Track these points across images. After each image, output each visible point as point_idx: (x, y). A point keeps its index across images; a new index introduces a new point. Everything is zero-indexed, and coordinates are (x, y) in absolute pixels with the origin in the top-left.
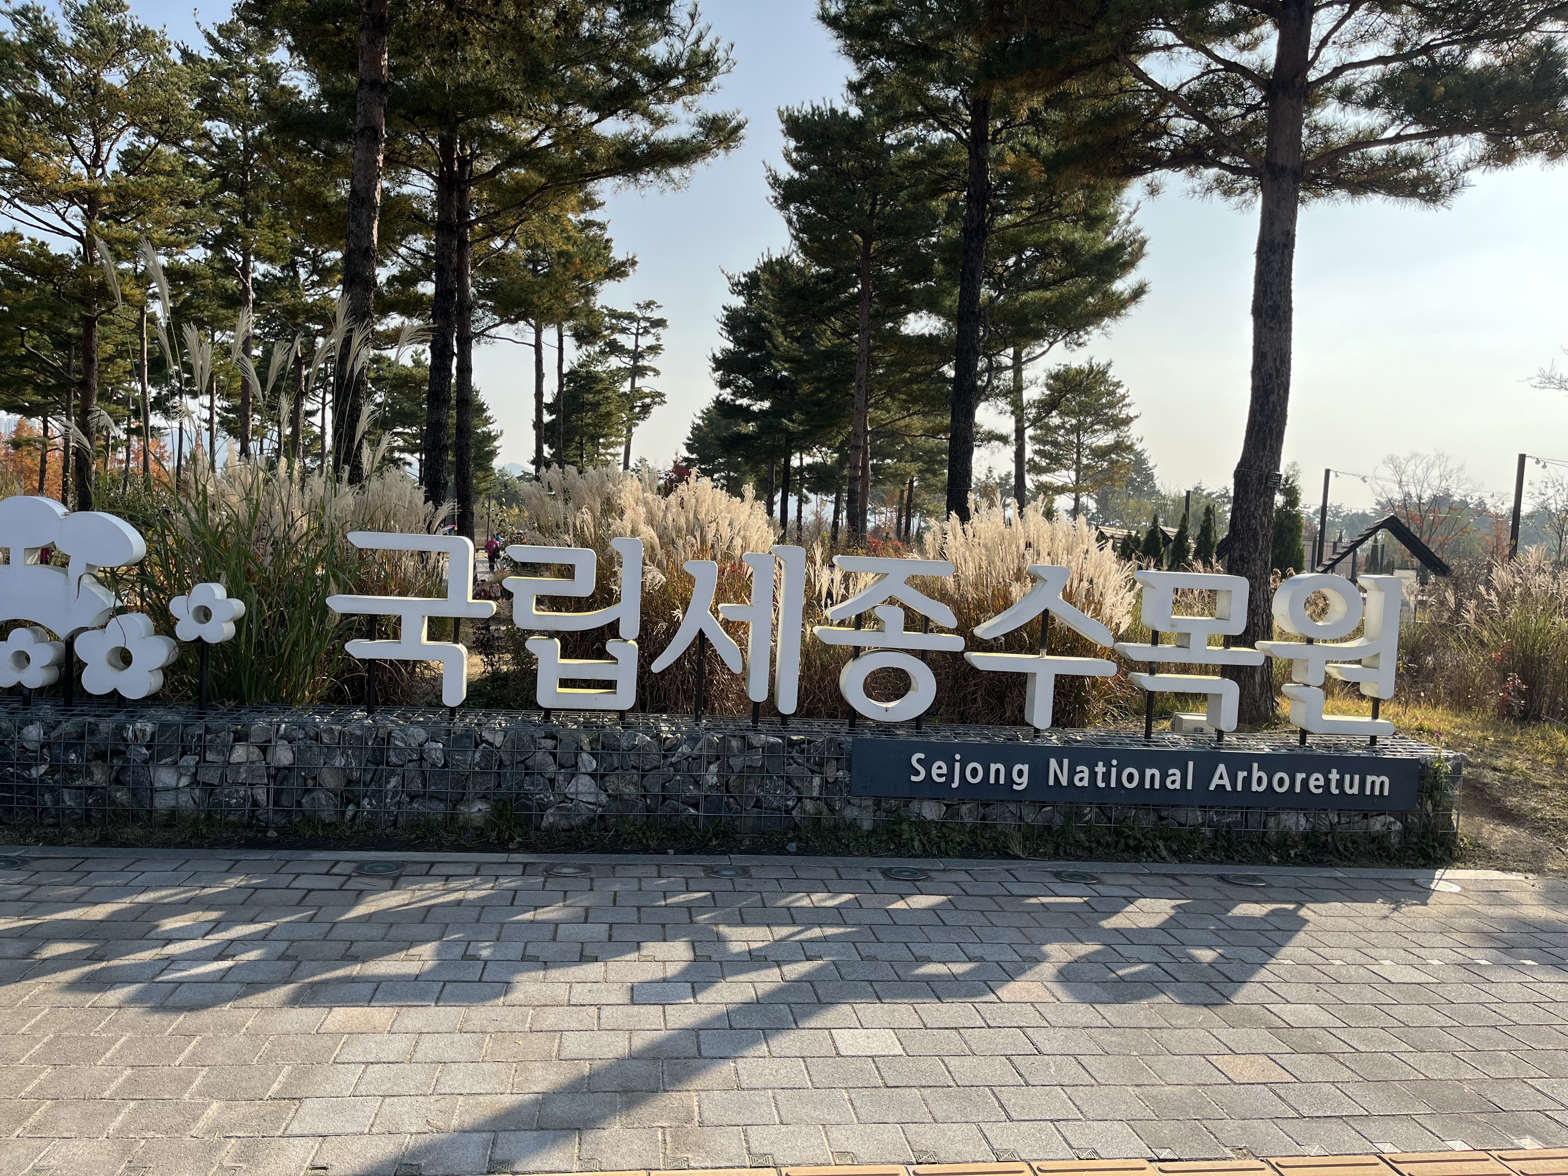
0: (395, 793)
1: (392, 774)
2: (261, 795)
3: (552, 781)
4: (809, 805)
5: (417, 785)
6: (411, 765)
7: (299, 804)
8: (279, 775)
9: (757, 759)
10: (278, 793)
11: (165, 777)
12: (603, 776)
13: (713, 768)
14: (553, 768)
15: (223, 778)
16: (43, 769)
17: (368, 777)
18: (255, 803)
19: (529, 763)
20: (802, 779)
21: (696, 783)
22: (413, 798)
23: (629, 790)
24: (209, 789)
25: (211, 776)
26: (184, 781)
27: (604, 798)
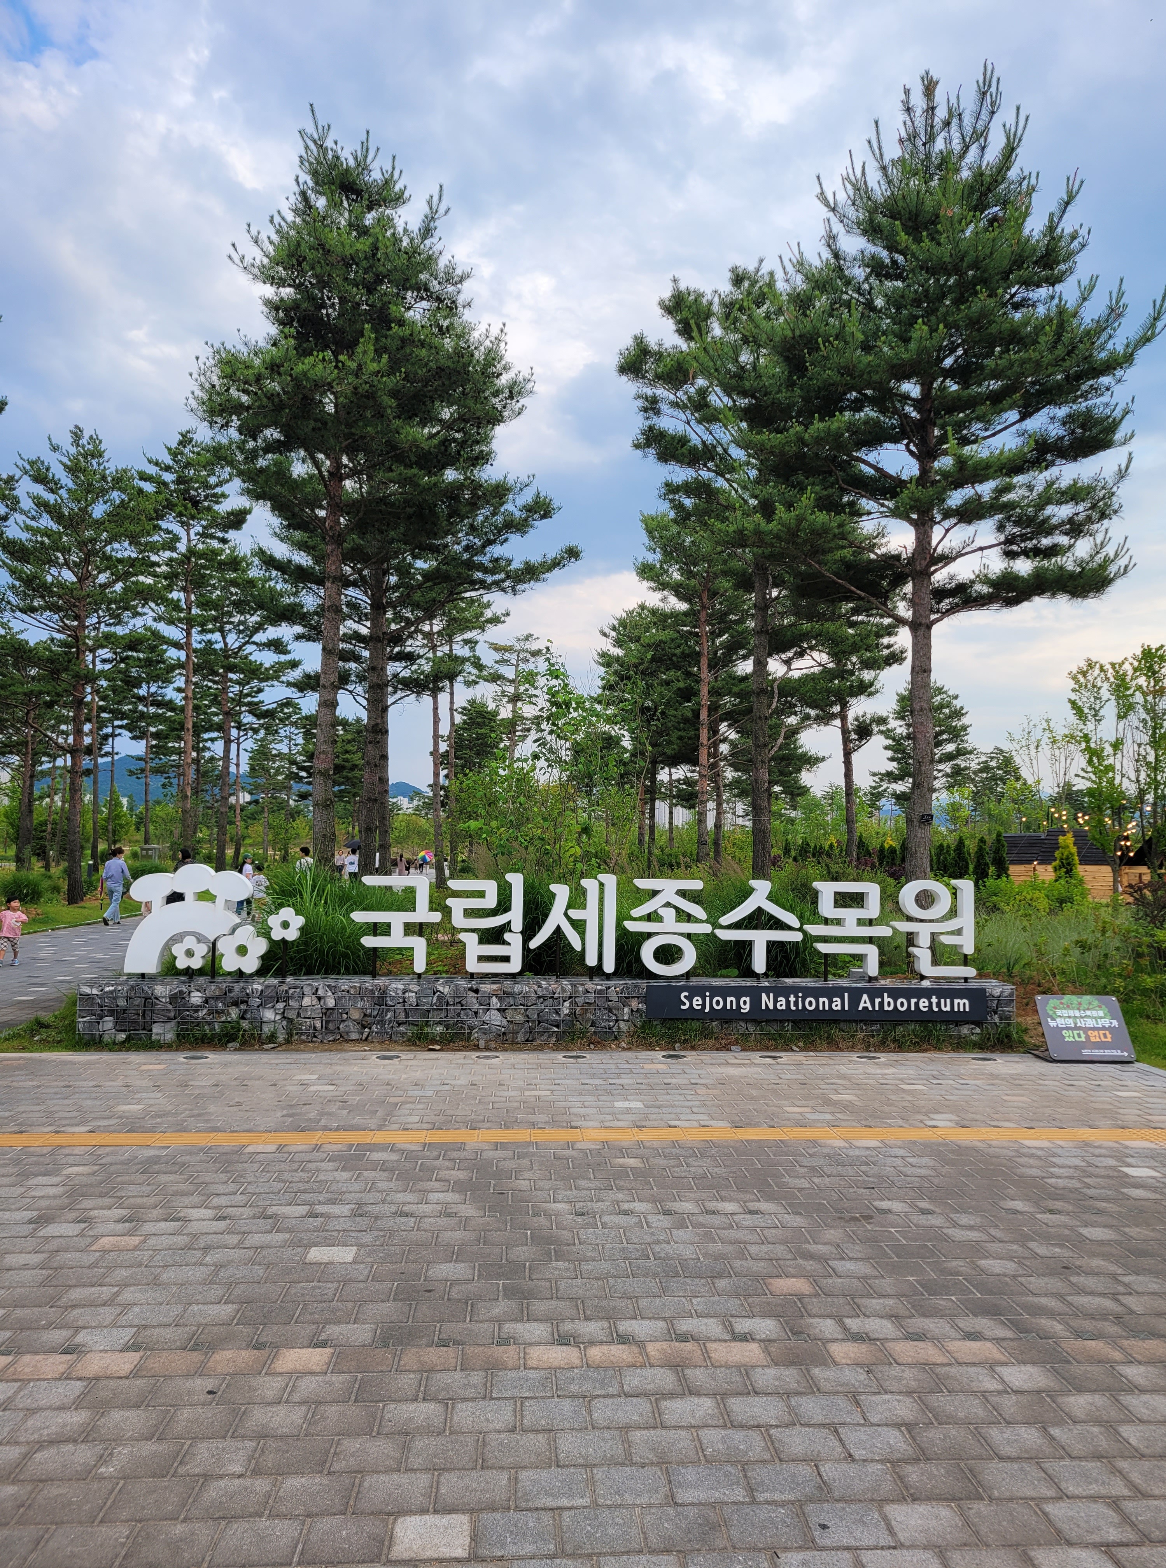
0: (390, 1022)
1: (388, 1010)
2: (318, 1025)
3: (476, 1013)
4: (622, 1025)
5: (402, 1017)
6: (398, 1006)
7: (338, 1028)
8: (327, 1012)
9: (591, 998)
10: (327, 1022)
11: (269, 1015)
12: (504, 1010)
13: (567, 1004)
14: (476, 1006)
15: (299, 1015)
16: (204, 1012)
17: (375, 1013)
18: (315, 1028)
19: (464, 1002)
20: (619, 1009)
21: (557, 1013)
22: (399, 1024)
23: (519, 1018)
24: (290, 1021)
25: (292, 1015)
26: (278, 1017)
27: (505, 1023)
